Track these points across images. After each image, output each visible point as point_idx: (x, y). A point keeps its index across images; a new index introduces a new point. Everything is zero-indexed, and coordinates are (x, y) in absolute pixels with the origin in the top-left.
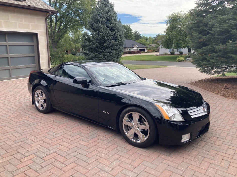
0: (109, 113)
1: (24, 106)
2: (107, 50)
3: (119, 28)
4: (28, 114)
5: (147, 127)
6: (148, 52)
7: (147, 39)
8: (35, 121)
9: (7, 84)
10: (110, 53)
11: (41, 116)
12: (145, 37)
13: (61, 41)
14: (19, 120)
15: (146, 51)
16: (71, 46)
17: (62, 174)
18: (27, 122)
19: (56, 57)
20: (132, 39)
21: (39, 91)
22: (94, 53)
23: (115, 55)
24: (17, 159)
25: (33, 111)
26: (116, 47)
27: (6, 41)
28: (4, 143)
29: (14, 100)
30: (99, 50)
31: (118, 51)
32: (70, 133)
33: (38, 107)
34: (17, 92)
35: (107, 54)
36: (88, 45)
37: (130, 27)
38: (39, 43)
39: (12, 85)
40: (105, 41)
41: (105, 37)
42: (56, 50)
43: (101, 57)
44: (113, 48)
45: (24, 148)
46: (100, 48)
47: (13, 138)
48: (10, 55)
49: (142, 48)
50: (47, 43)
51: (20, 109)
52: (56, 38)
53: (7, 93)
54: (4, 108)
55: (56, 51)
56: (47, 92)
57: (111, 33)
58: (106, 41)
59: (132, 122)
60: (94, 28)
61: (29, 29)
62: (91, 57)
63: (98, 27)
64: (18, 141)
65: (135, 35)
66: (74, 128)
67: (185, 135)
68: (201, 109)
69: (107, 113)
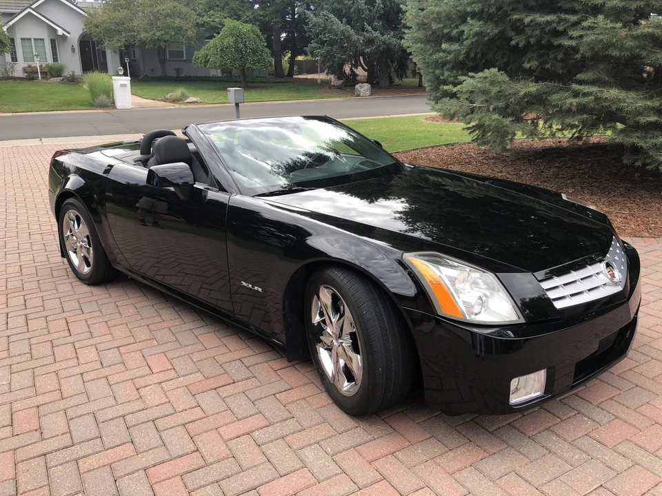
0: (260, 290)
67: (523, 378)
68: (598, 274)
69: (256, 288)
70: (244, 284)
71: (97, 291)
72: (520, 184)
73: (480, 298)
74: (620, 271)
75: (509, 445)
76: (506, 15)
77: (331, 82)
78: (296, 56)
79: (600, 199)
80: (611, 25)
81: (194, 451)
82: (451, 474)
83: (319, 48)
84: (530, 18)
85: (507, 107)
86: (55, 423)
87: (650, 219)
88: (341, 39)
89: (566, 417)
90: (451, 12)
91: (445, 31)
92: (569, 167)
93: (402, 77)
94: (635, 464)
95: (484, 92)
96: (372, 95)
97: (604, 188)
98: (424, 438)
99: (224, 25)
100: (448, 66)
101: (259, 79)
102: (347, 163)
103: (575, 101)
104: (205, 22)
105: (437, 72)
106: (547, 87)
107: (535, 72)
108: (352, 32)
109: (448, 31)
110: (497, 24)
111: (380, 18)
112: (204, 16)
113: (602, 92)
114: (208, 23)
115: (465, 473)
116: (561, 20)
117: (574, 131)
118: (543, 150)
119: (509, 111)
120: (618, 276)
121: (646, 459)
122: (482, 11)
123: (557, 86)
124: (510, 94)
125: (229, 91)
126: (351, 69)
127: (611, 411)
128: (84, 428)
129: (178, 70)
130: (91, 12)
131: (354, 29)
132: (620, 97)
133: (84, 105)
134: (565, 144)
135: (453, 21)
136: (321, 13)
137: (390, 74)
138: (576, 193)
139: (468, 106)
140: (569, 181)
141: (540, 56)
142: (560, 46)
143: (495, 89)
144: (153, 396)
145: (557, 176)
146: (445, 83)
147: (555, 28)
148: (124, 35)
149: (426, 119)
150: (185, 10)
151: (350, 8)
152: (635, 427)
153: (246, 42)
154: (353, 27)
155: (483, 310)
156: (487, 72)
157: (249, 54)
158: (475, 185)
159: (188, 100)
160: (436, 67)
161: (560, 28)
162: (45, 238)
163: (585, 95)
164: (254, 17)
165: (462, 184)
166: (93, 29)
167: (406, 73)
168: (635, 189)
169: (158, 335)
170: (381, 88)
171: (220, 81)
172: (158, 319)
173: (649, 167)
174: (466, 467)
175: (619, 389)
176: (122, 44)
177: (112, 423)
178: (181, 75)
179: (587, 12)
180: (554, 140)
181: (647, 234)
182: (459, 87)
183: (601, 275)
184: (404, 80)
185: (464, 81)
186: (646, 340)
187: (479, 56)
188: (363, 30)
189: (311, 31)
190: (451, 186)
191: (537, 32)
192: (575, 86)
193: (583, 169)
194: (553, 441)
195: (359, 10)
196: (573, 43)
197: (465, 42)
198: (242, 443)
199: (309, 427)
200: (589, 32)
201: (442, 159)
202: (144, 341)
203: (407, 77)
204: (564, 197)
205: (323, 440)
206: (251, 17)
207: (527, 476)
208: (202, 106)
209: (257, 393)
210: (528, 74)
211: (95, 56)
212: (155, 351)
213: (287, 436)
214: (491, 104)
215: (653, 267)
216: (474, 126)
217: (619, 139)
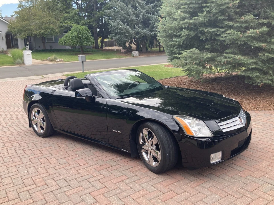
0: (120, 132)
67: (214, 154)
68: (236, 121)
69: (118, 132)
70: (114, 131)
71: (47, 140)
72: (207, 92)
73: (199, 129)
74: (244, 120)
75: (211, 179)
76: (198, 28)
77: (120, 50)
78: (104, 39)
79: (238, 97)
80: (237, 33)
81: (105, 187)
82: (193, 188)
83: (115, 36)
84: (207, 30)
85: (200, 62)
86: (51, 182)
87: (257, 104)
88: (125, 32)
89: (229, 170)
90: (177, 26)
91: (174, 33)
92: (225, 85)
93: (151, 48)
94: (252, 181)
95: (190, 57)
96: (139, 56)
97: (239, 93)
98: (182, 179)
99: (72, 27)
100: (176, 47)
101: (88, 50)
102: (143, 86)
103: (226, 60)
104: (63, 25)
105: (171, 49)
106: (215, 55)
107: (210, 49)
108: (130, 29)
109: (175, 33)
110: (194, 31)
111: (141, 23)
112: (63, 23)
113: (235, 57)
114: (65, 26)
115: (197, 187)
116: (218, 31)
117: (227, 70)
118: (215, 78)
119: (201, 64)
120: (243, 121)
121: (256, 180)
122: (188, 27)
123: (219, 54)
124: (201, 58)
125: (79, 56)
126: (129, 45)
127: (244, 167)
128: (62, 183)
129: (51, 46)
130: (12, 22)
131: (131, 28)
132: (242, 59)
133: (10, 64)
134: (223, 76)
135: (177, 30)
136: (116, 21)
137: (146, 46)
138: (229, 95)
139: (184, 62)
140: (226, 90)
141: (211, 43)
142: (218, 40)
143: (195, 56)
144: (84, 172)
145: (221, 89)
146: (175, 53)
147: (216, 33)
148: (27, 32)
149: (164, 66)
150: (54, 20)
151: (128, 19)
152: (252, 171)
153: (82, 34)
154: (130, 27)
155: (200, 133)
156: (191, 50)
157: (84, 39)
158: (189, 92)
159: (58, 60)
160: (171, 47)
161: (218, 33)
162: (16, 121)
163: (229, 58)
164: (85, 23)
165: (184, 92)
166: (12, 30)
167: (153, 46)
168: (251, 93)
169: (78, 153)
170: (143, 53)
171: (70, 51)
172: (75, 148)
173: (255, 84)
174: (198, 186)
175: (246, 161)
176: (26, 36)
177: (72, 181)
178: (53, 49)
179: (227, 27)
180: (219, 74)
181: (256, 110)
182: (181, 55)
183: (237, 121)
184: (152, 48)
185: (183, 53)
186: (256, 145)
187: (188, 43)
188: (134, 28)
189: (111, 29)
190: (181, 93)
191: (210, 35)
192: (225, 54)
193: (231, 86)
194: (226, 177)
195: (132, 19)
196: (223, 39)
197: (182, 38)
198: (121, 184)
199: (142, 178)
200: (228, 35)
201: (174, 83)
202: (73, 155)
203: (154, 47)
204: (224, 96)
205: (148, 181)
206: (84, 23)
207: (218, 187)
208: (64, 62)
209: (121, 169)
210: (207, 50)
211: (12, 42)
212: (79, 158)
213: (135, 181)
214: (194, 62)
215: (259, 121)
216: (186, 70)
217: (243, 74)
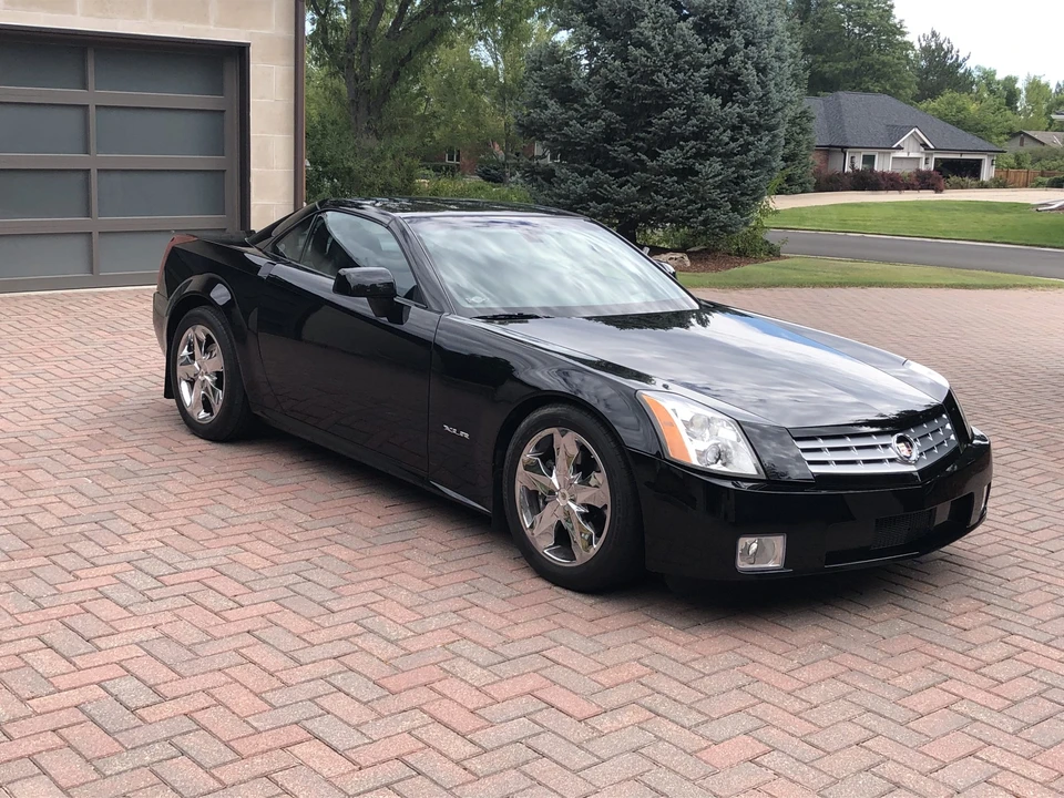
0: (467, 435)
1: (130, 407)
2: (670, 157)
3: (758, 20)
4: (140, 437)
5: (598, 491)
6: (999, 184)
7: (1011, 96)
8: (164, 463)
9: (71, 307)
10: (686, 173)
11: (195, 448)
12: (1000, 77)
13: (421, 93)
14: (94, 454)
15: (987, 172)
16: (479, 124)
17: (216, 625)
18: (128, 464)
19: (369, 186)
20: (895, 92)
21: (199, 332)
22: (582, 174)
23: (719, 187)
24: (63, 568)
25: (165, 429)
26: (727, 140)
27: (85, 86)
28: (22, 519)
29: (91, 380)
30: (619, 151)
31: (742, 165)
32: (301, 518)
33: (189, 410)
34: (112, 346)
35: (668, 179)
36: (555, 120)
37: (892, 6)
38: (254, 100)
39: (93, 316)
40: (662, 100)
41: (660, 77)
42: (370, 142)
43: (629, 199)
44: (710, 146)
45: (97, 544)
46: (629, 145)
47: (62, 510)
48: (98, 159)
49: (962, 151)
50: (293, 102)
51: (111, 414)
52: (376, 69)
53: (63, 347)
54: (40, 405)
55: (371, 150)
56: (231, 341)
57: (704, 51)
58: (664, 97)
59: (551, 476)
60: (601, 17)
61: (204, 19)
62: (567, 198)
63: (621, 10)
64: (77, 520)
65: (923, 63)
66: (323, 505)
68: (884, 446)
69: (462, 433)
70: (447, 428)
120: (914, 454)
